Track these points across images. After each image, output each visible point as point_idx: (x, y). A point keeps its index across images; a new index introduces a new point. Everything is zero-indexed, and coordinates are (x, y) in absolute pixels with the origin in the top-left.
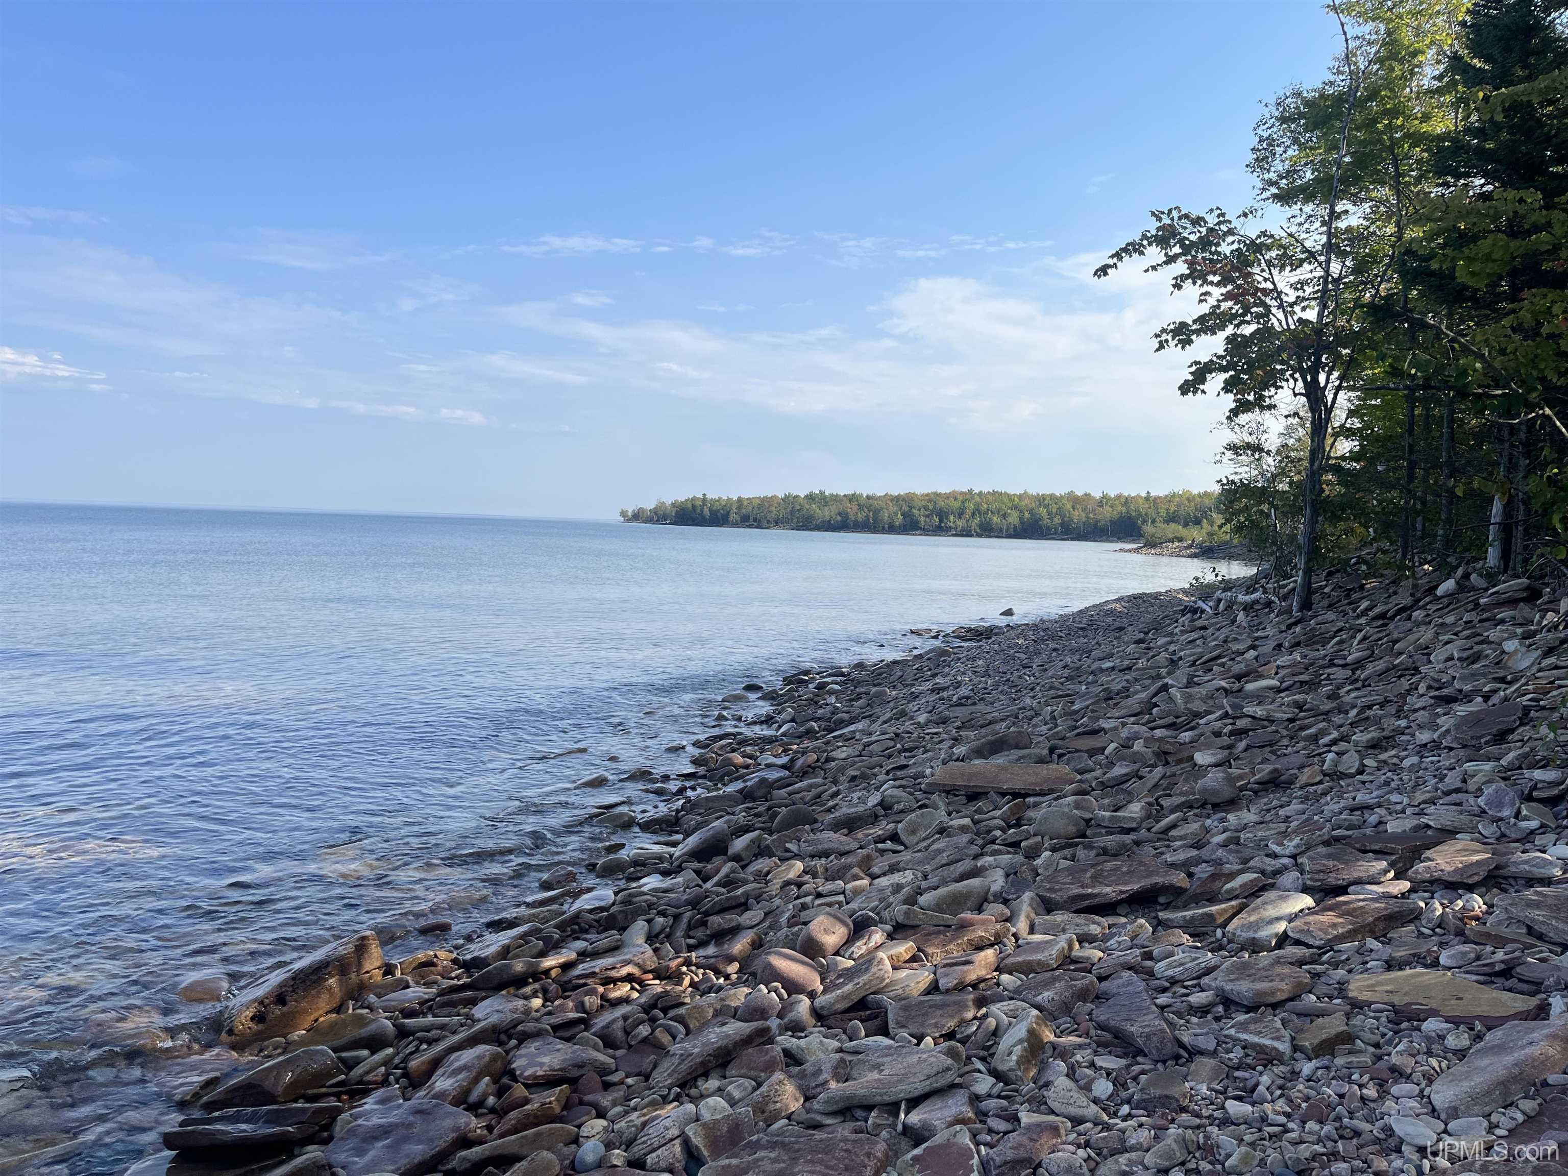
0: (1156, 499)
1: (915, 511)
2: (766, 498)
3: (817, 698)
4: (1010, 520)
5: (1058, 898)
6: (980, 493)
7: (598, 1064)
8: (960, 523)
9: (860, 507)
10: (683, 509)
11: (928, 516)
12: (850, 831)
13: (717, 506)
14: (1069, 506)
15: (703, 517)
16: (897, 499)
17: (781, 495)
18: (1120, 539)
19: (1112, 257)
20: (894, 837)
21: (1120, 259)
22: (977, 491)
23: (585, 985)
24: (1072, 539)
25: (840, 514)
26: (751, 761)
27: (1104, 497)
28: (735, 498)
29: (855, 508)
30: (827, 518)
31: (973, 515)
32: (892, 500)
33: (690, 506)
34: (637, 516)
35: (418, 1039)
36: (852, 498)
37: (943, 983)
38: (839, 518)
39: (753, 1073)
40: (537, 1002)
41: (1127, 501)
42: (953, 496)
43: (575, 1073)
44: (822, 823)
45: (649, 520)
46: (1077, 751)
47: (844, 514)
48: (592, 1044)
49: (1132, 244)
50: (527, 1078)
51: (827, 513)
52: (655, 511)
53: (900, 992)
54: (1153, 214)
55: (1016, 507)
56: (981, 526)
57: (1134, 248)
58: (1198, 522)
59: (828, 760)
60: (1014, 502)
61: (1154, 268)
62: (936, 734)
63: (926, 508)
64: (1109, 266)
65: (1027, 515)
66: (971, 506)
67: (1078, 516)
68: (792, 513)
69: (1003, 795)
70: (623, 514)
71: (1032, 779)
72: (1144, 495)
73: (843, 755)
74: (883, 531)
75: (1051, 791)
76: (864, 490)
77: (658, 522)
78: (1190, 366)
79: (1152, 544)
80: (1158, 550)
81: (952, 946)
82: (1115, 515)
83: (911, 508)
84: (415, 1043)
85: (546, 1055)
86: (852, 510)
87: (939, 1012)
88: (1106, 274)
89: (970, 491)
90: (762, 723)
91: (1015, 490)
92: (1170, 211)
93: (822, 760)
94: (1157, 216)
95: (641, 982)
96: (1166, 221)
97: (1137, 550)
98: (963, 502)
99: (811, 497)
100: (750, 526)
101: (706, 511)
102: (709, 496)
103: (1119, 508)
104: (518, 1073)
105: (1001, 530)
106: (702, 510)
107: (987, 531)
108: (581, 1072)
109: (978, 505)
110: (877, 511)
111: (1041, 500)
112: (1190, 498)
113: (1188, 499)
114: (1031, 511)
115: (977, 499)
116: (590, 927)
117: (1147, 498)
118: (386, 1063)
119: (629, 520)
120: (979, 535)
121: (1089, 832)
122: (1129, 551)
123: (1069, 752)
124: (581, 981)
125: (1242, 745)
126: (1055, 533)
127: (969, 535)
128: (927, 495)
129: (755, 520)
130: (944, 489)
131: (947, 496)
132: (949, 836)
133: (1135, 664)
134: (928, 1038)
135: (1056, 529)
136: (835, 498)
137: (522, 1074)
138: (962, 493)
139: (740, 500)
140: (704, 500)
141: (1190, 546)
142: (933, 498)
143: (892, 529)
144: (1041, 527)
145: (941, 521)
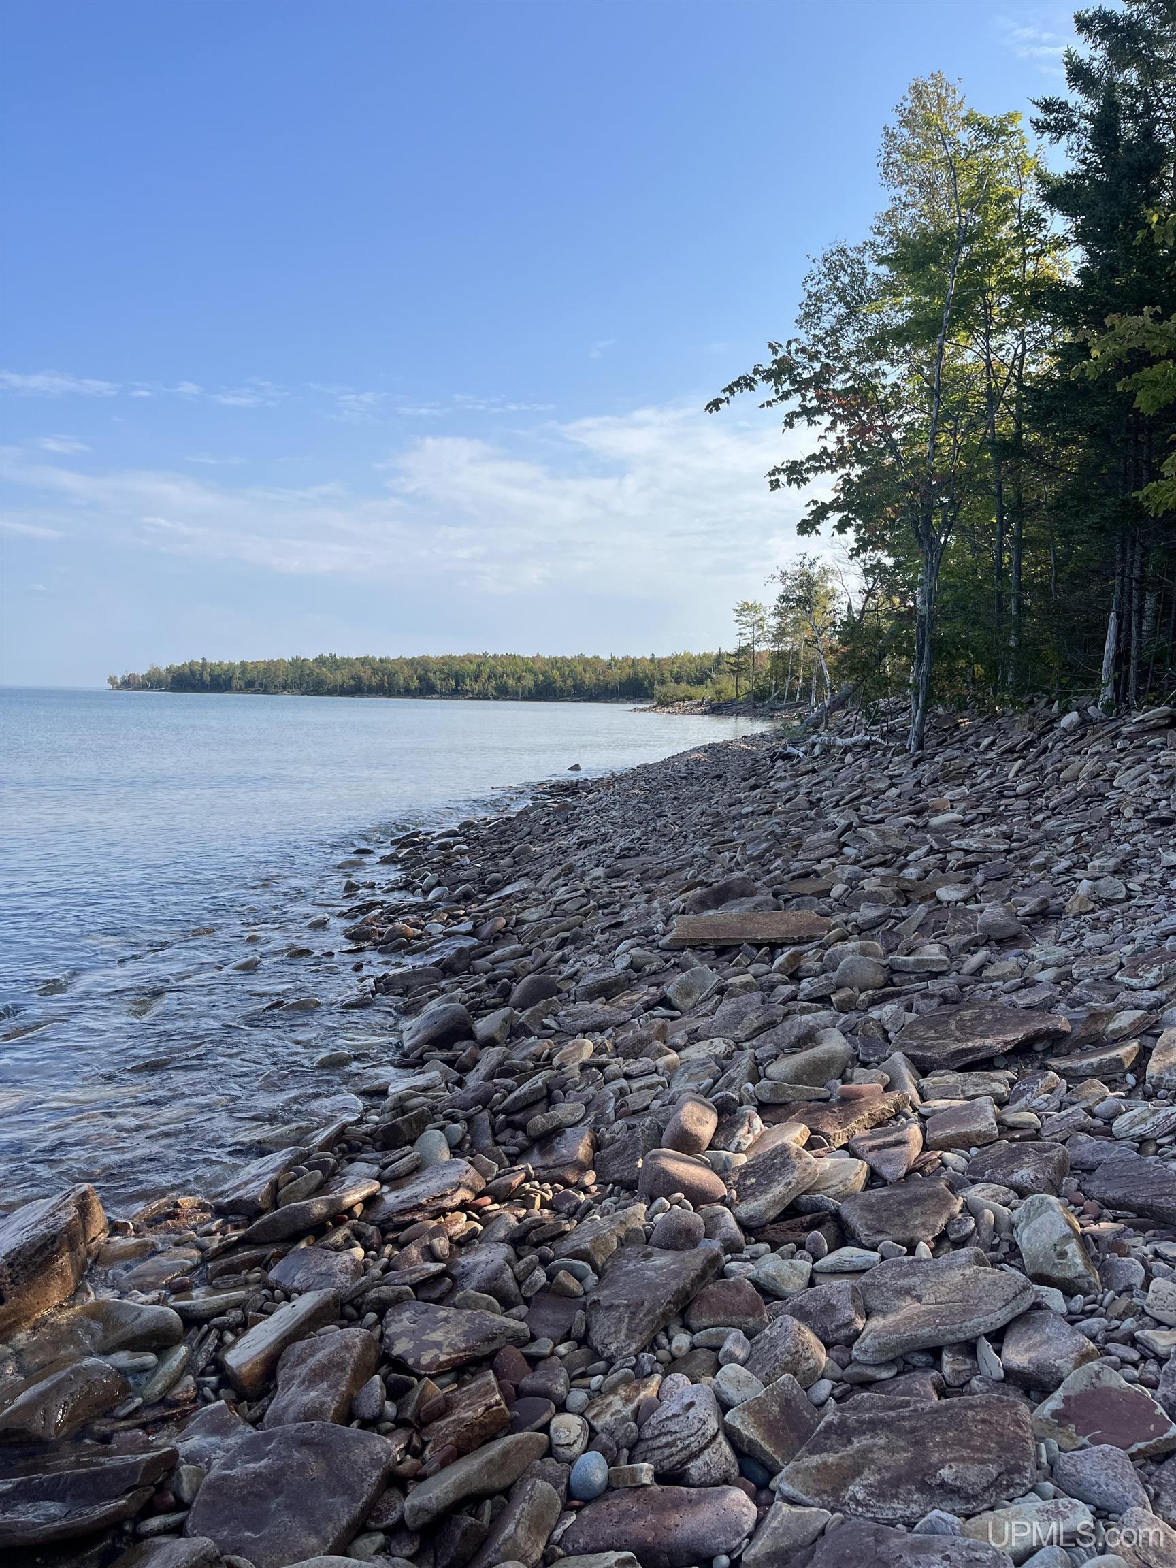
0: (659, 661)
1: (431, 675)
2: (271, 663)
3: (448, 860)
4: (525, 682)
5: (936, 1056)
6: (494, 657)
7: (510, 1333)
8: (477, 686)
9: (374, 671)
10: (181, 675)
11: (444, 680)
12: (607, 1000)
13: (218, 671)
14: (580, 669)
15: (203, 683)
16: (411, 663)
17: (288, 659)
18: (629, 700)
19: (724, 391)
20: (665, 1002)
21: (732, 394)
22: (491, 654)
23: (413, 1222)
24: (585, 701)
25: (353, 678)
26: (420, 931)
27: (613, 659)
28: (237, 662)
29: (369, 672)
30: (339, 682)
31: (489, 677)
32: (407, 664)
33: (187, 670)
34: (128, 683)
35: (216, 1326)
36: (365, 661)
37: (887, 1171)
38: (352, 682)
39: (736, 1320)
40: (359, 1252)
41: (634, 663)
42: (468, 659)
43: (486, 1349)
44: (568, 992)
45: (142, 687)
46: (802, 895)
47: (357, 679)
48: (484, 1304)
49: (744, 378)
50: (428, 1367)
51: (339, 677)
52: (148, 677)
53: (840, 1187)
54: (771, 346)
55: (530, 670)
56: (497, 689)
57: (745, 383)
58: (700, 682)
59: (519, 923)
60: (529, 665)
61: (769, 403)
62: (624, 887)
63: (442, 671)
64: (721, 401)
65: (541, 677)
66: (486, 670)
67: (589, 678)
68: (301, 677)
69: (758, 946)
70: (112, 681)
71: (784, 927)
72: (649, 657)
73: (535, 917)
74: (399, 695)
75: (810, 939)
76: (378, 653)
77: (152, 688)
78: (808, 505)
79: (664, 703)
80: (670, 709)
81: (853, 1124)
82: (624, 677)
83: (427, 671)
84: (214, 1333)
85: (434, 1330)
86: (365, 674)
87: (917, 1210)
88: (718, 408)
89: (485, 655)
90: (400, 889)
91: (528, 653)
92: (789, 343)
93: (513, 923)
94: (774, 348)
95: (478, 1209)
96: (782, 353)
97: (652, 709)
98: (479, 665)
99: (321, 661)
100: (256, 692)
101: (207, 677)
102: (208, 661)
103: (627, 670)
104: (411, 1361)
105: (517, 693)
106: (201, 675)
107: (503, 693)
108: (494, 1346)
109: (493, 668)
110: (391, 675)
111: (553, 662)
112: (691, 660)
113: (689, 661)
114: (545, 674)
115: (493, 662)
116: (364, 1143)
117: (652, 660)
118: (188, 1366)
119: (118, 688)
120: (495, 698)
121: (896, 979)
122: (644, 710)
123: (794, 897)
124: (407, 1218)
125: (979, 878)
126: (569, 695)
127: (485, 698)
128: (442, 658)
129: (261, 685)
130: (459, 652)
131: (463, 660)
132: (731, 995)
133: (774, 807)
134: (922, 1243)
135: (569, 691)
136: (347, 662)
137: (417, 1362)
138: (476, 657)
139: (243, 664)
140: (204, 664)
141: (700, 704)
142: (448, 661)
143: (408, 693)
144: (554, 689)
145: (457, 684)
